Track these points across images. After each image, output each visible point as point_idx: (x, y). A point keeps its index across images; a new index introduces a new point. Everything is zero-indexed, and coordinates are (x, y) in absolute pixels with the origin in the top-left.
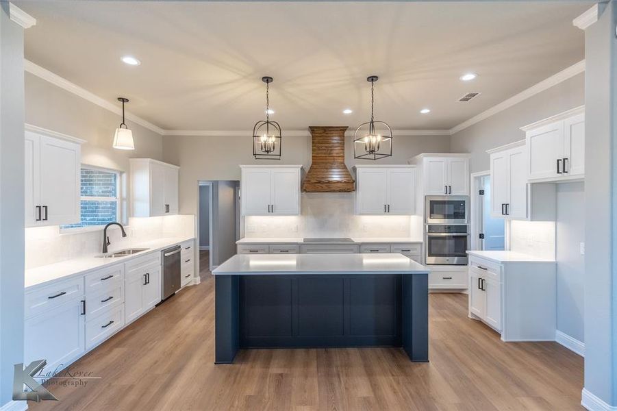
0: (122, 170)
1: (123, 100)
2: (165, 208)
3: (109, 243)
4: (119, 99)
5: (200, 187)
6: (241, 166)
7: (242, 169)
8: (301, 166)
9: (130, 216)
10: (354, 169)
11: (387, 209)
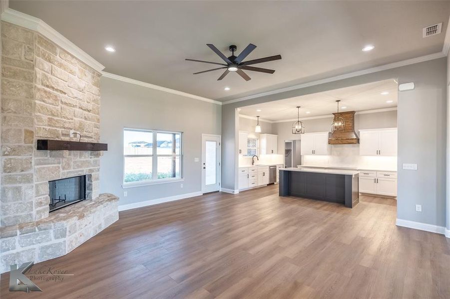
0: (258, 138)
1: (258, 117)
2: (271, 151)
3: (254, 162)
5: (286, 143)
8: (329, 132)
9: (260, 154)
10: (359, 132)
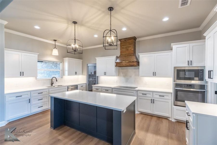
0: (61, 62)
2: (75, 73)
3: (53, 83)
4: (54, 40)
6: (96, 58)
7: (97, 59)
8: (116, 56)
9: (64, 75)
10: (139, 56)
11: (154, 74)
